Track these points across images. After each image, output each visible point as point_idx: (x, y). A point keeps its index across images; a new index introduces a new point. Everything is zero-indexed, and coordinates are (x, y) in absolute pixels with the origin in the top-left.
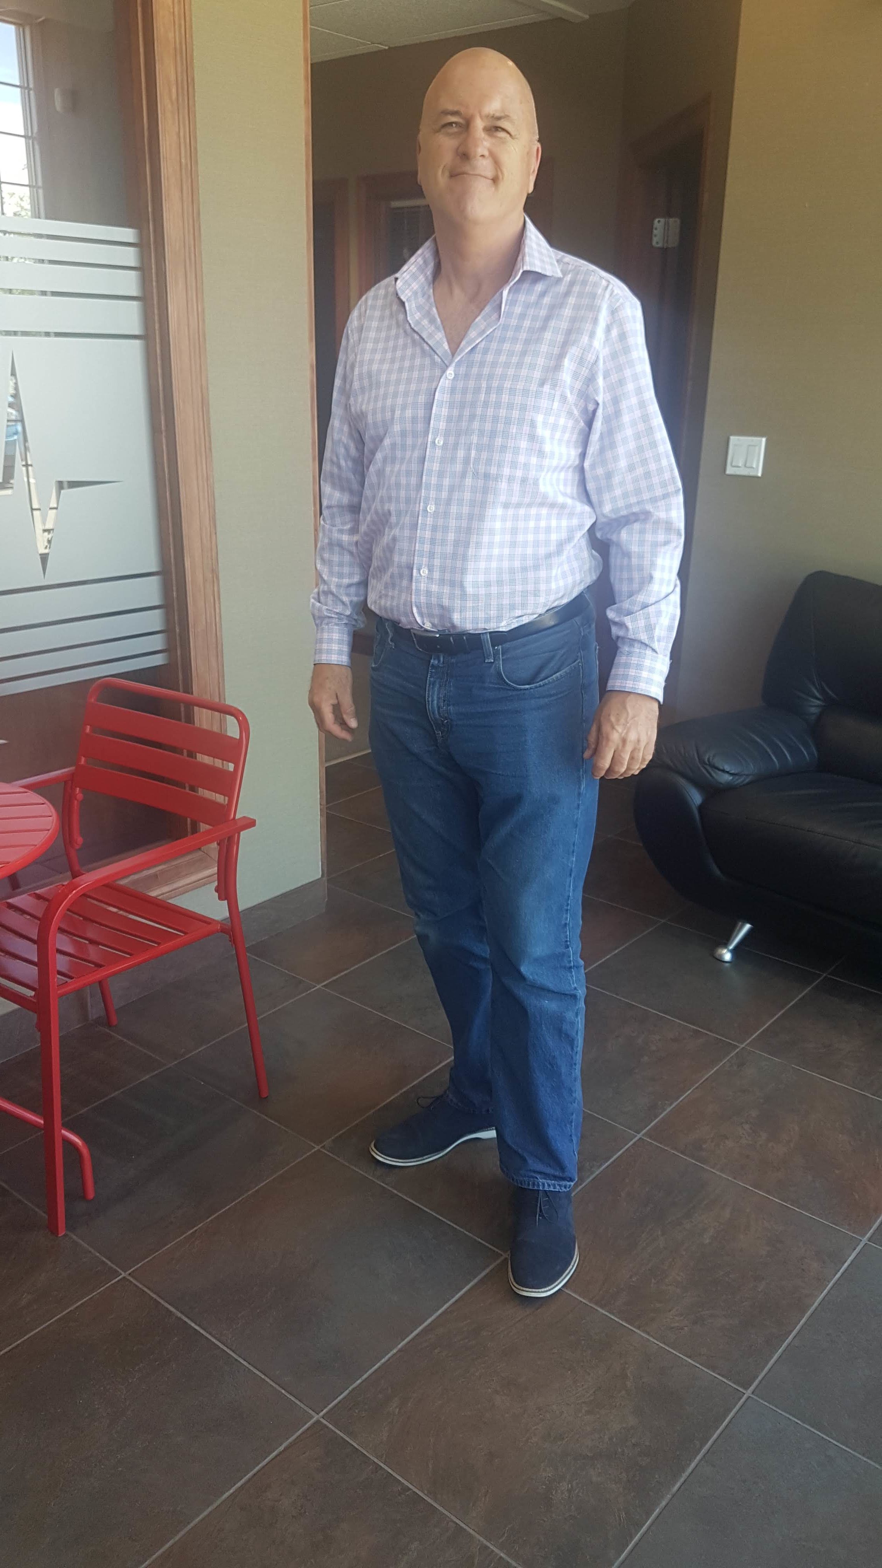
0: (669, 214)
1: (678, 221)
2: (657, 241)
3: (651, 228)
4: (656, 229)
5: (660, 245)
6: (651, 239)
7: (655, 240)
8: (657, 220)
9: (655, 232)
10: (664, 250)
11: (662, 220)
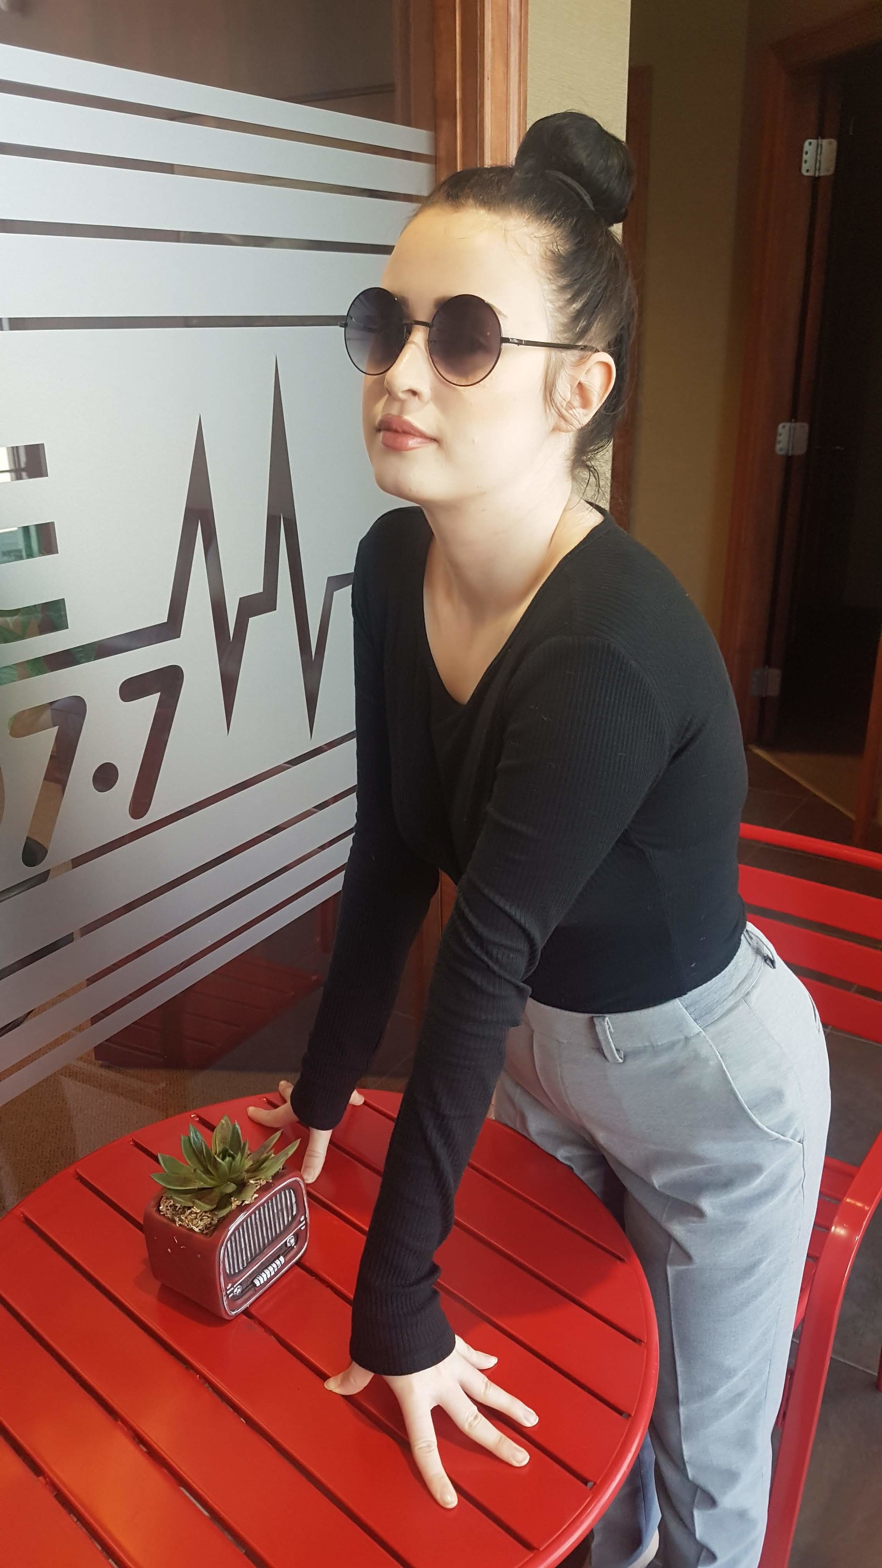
0: (820, 134)
1: (834, 142)
2: (808, 167)
3: (800, 151)
4: (807, 153)
5: (810, 174)
6: (800, 169)
7: (805, 167)
8: (809, 141)
9: (805, 157)
10: (815, 181)
11: (814, 141)
